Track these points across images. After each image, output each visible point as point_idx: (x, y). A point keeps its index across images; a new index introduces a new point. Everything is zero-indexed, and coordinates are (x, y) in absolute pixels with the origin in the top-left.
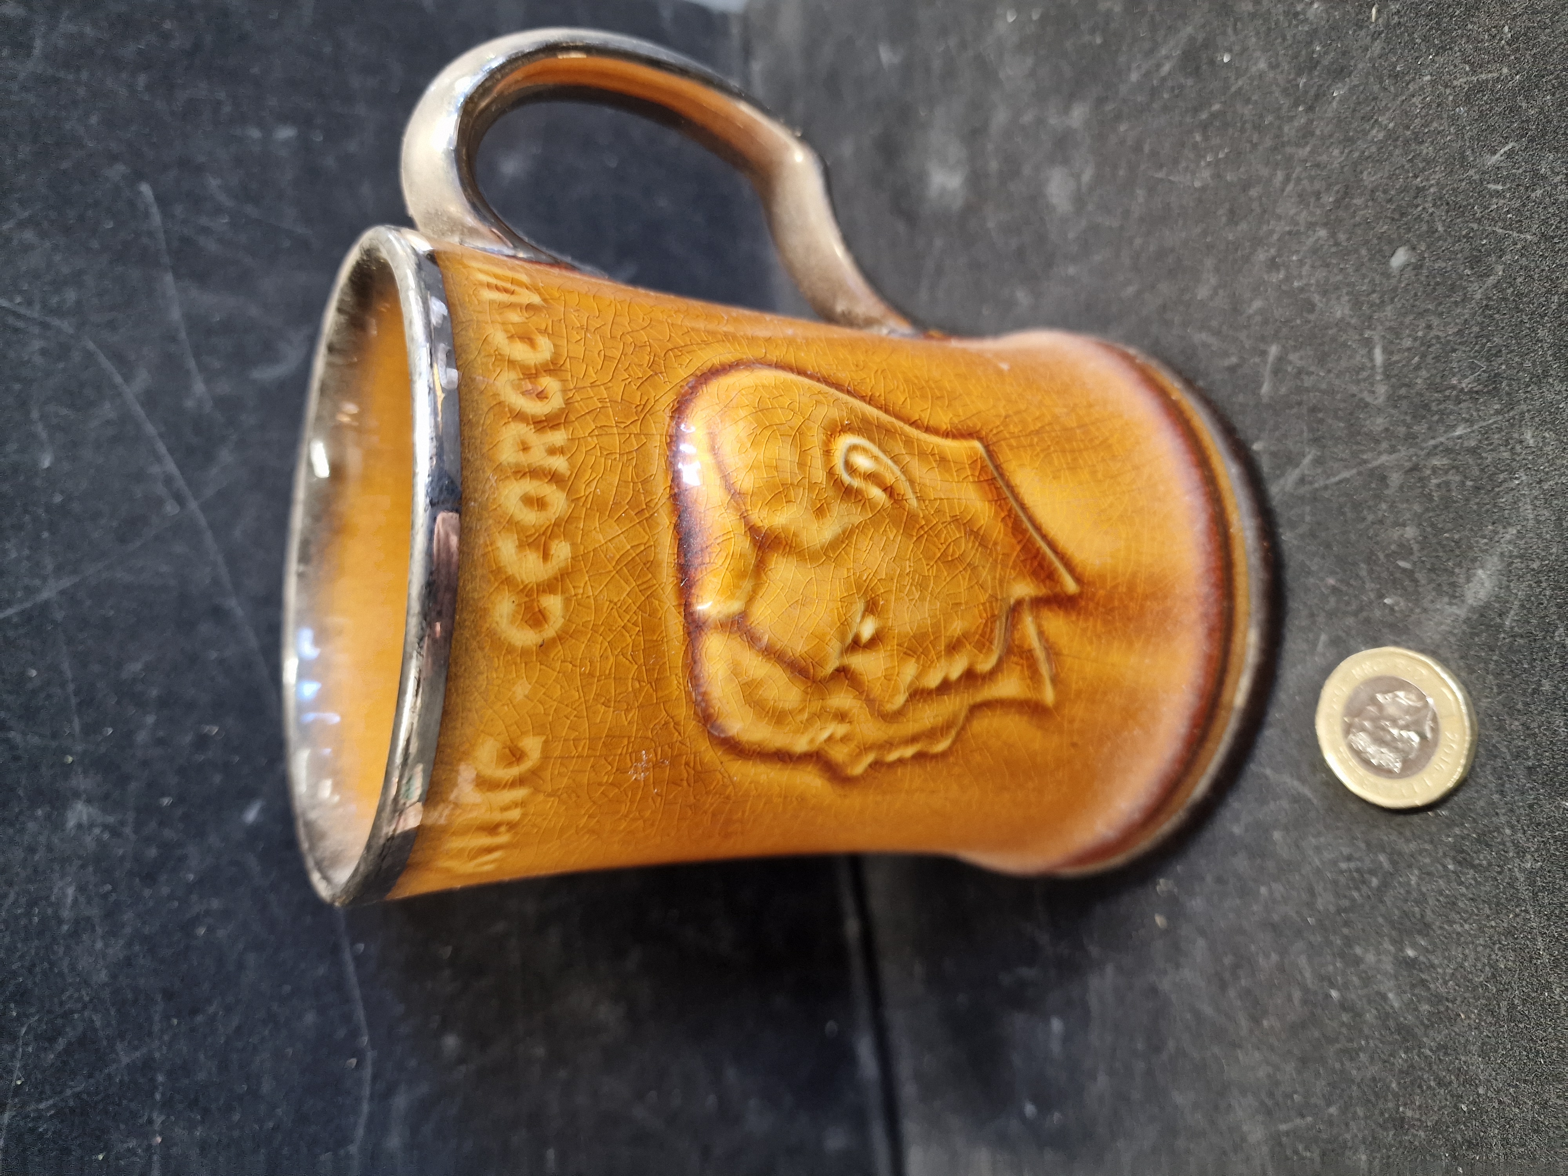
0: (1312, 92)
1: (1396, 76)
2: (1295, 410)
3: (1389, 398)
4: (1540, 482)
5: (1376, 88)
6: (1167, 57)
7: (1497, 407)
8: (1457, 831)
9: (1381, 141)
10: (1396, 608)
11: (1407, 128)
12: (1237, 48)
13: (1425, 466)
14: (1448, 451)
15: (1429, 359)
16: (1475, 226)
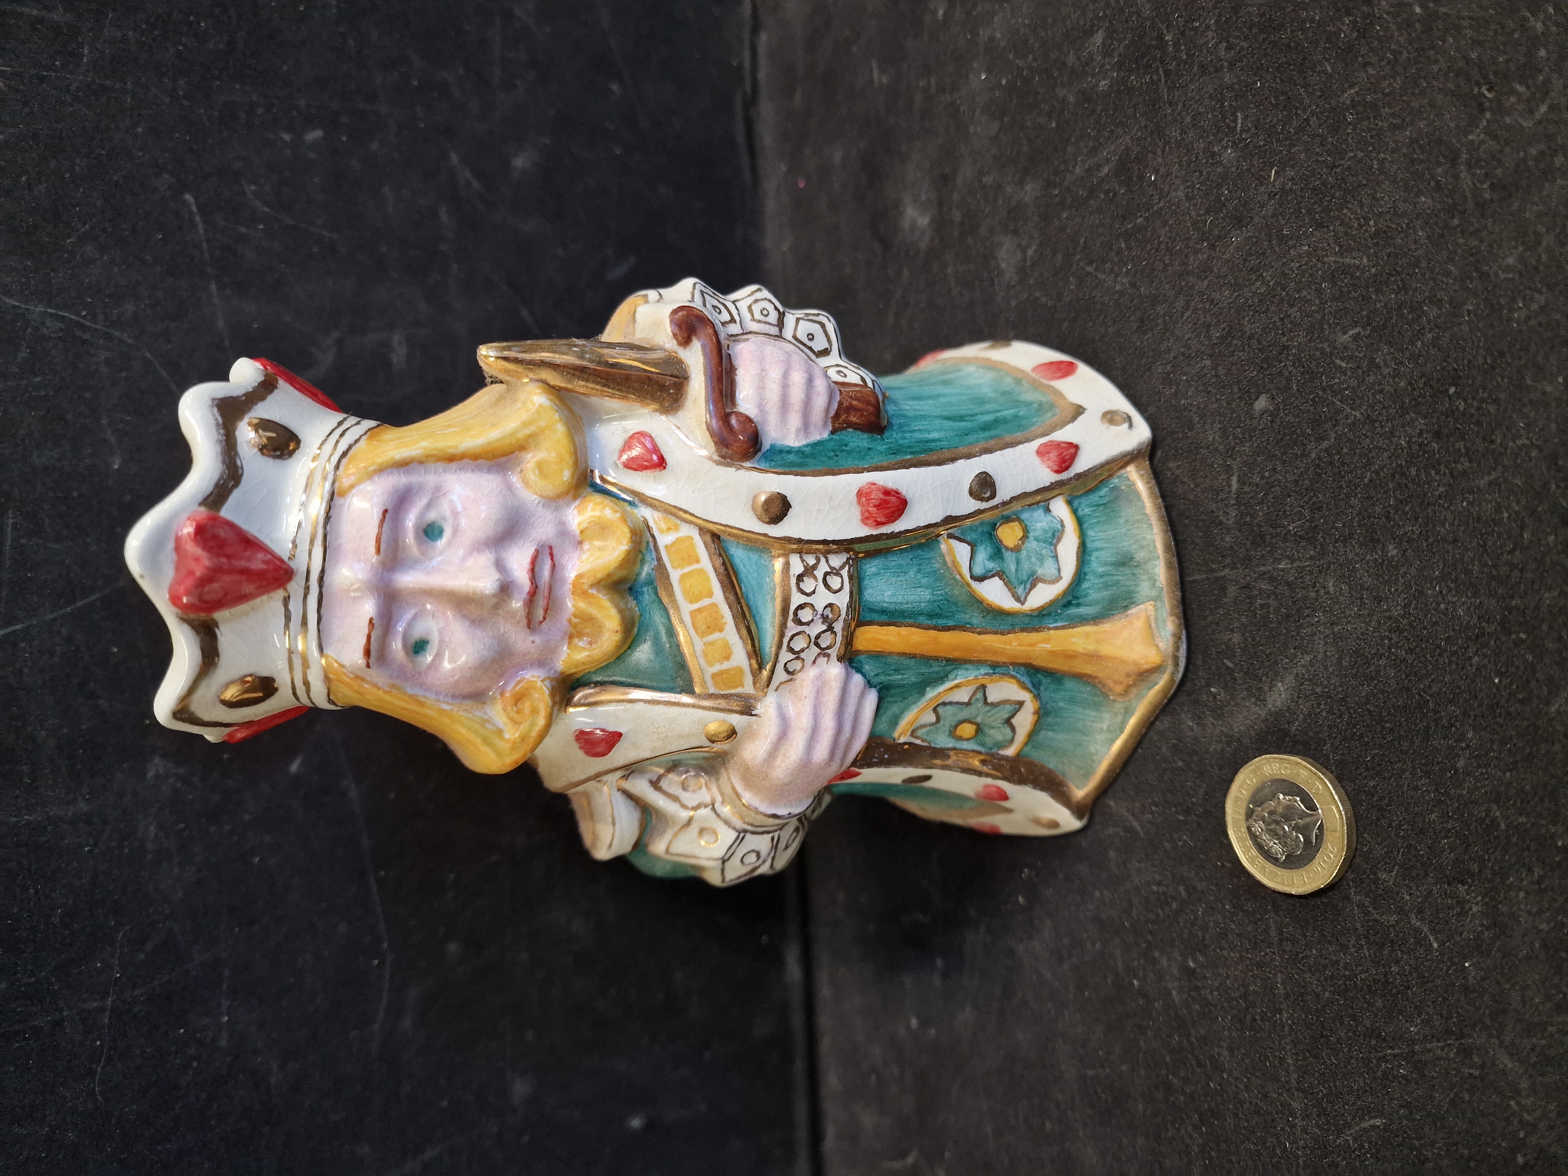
0: (1216, 232)
5: (1265, 244)
6: (1108, 161)
7: (1312, 553)
9: (1262, 294)
12: (1162, 170)
13: (1254, 587)
14: (1272, 579)
15: (1270, 498)
16: (1320, 393)
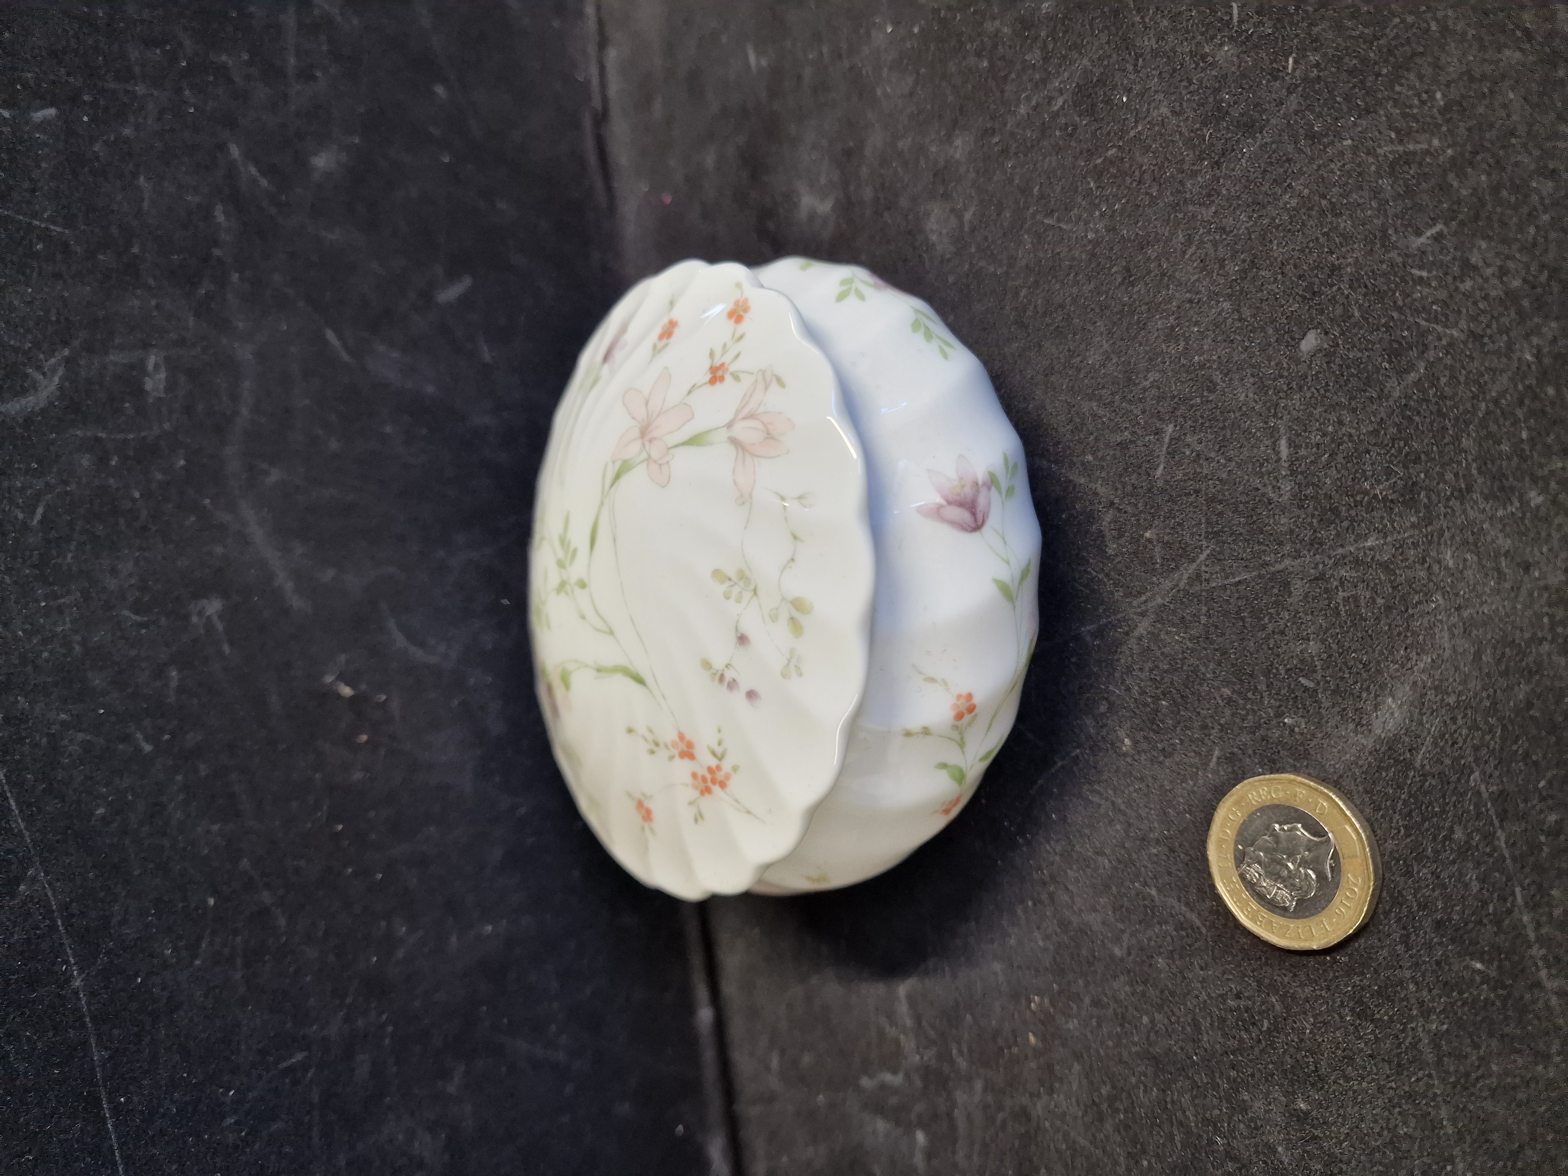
4: (1458, 609)
8: (1356, 979)
10: (1297, 729)
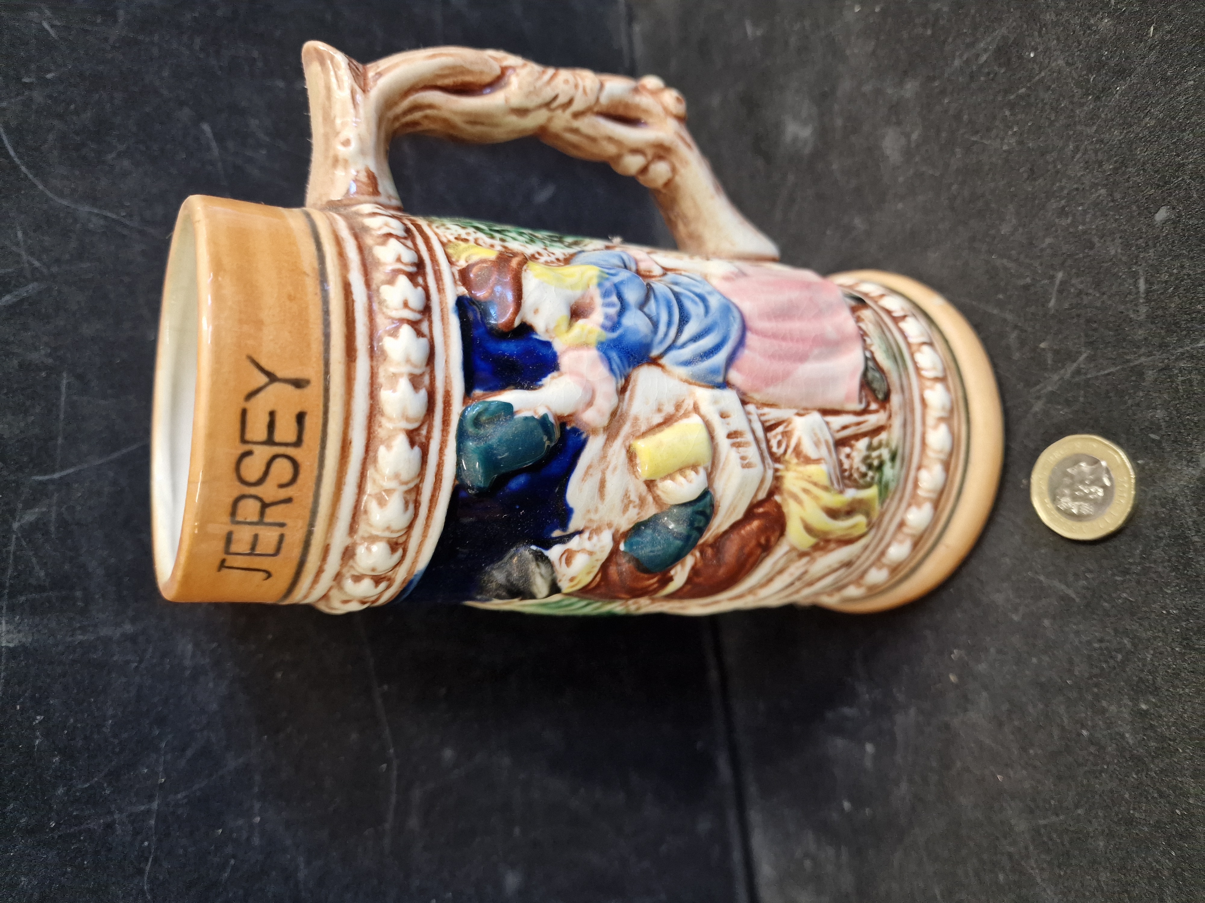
0: (1100, 85)
1: (1165, 79)
2: (1075, 320)
3: (1148, 317)
5: (1150, 87)
6: (985, 50)
9: (1153, 127)
11: (1174, 119)
12: (1040, 48)
13: (1174, 367)
15: (1181, 290)
